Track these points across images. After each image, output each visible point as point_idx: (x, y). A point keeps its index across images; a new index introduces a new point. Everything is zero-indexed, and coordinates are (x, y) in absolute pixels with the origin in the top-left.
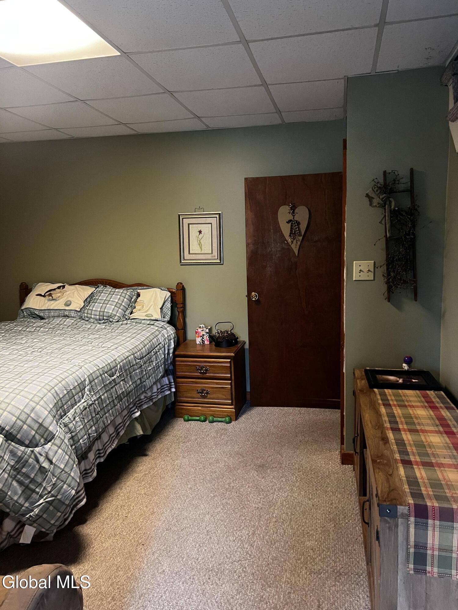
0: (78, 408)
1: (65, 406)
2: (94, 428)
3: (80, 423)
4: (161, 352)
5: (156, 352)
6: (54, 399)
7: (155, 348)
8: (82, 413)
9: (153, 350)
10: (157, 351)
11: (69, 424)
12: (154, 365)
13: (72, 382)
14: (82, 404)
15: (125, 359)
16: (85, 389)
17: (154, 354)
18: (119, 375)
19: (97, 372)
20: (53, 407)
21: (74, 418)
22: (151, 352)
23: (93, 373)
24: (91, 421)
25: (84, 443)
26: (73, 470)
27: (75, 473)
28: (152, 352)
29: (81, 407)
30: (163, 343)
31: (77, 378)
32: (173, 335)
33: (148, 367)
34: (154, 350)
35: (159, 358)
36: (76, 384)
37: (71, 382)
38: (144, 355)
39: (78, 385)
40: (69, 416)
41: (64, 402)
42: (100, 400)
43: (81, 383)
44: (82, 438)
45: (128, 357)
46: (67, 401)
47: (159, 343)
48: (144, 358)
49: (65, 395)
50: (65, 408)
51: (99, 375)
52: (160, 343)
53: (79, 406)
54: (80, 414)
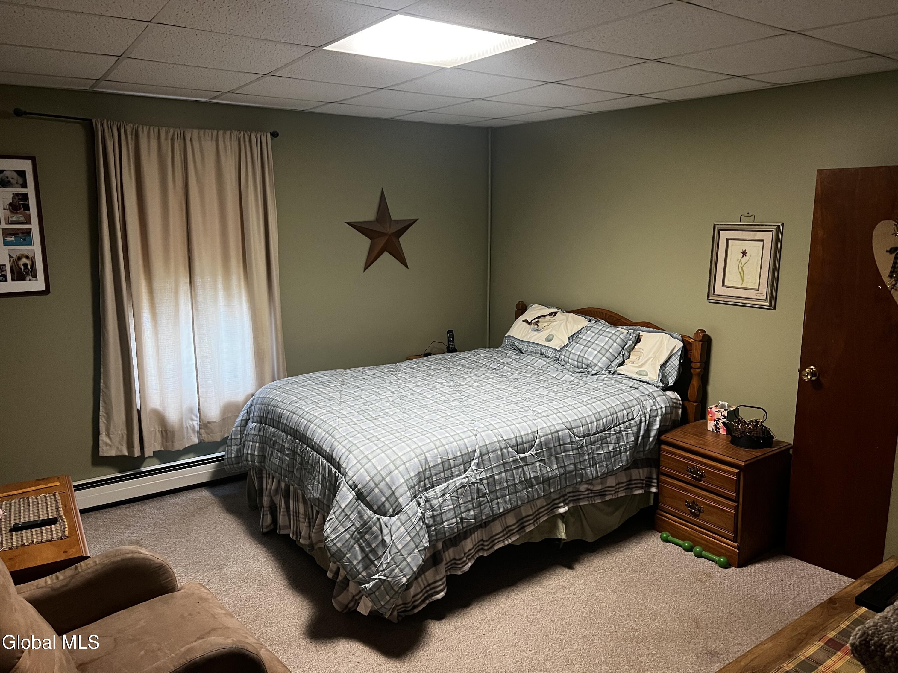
0: (454, 483)
1: (434, 478)
2: (472, 513)
3: (449, 503)
4: (630, 431)
5: (620, 431)
6: (420, 466)
7: (619, 425)
8: (457, 491)
9: (613, 427)
10: (622, 429)
11: (432, 500)
12: (611, 448)
13: (454, 450)
14: (458, 481)
15: (552, 434)
16: (471, 461)
17: (615, 434)
18: (535, 452)
19: (497, 444)
20: (415, 476)
21: (444, 495)
22: (610, 429)
23: (489, 444)
24: (469, 503)
25: (449, 528)
26: (411, 555)
27: (413, 560)
28: (613, 429)
29: (458, 484)
30: (637, 419)
31: (463, 447)
32: (664, 410)
33: (598, 449)
34: (617, 428)
35: (623, 440)
36: (459, 454)
37: (452, 451)
38: (593, 432)
39: (462, 455)
40: (436, 490)
41: (433, 473)
42: (491, 479)
43: (465, 454)
44: (448, 520)
45: (558, 431)
46: (439, 472)
47: (630, 418)
48: (592, 437)
49: (438, 464)
50: (434, 480)
51: (498, 447)
52: (633, 419)
53: (454, 481)
54: (453, 492)
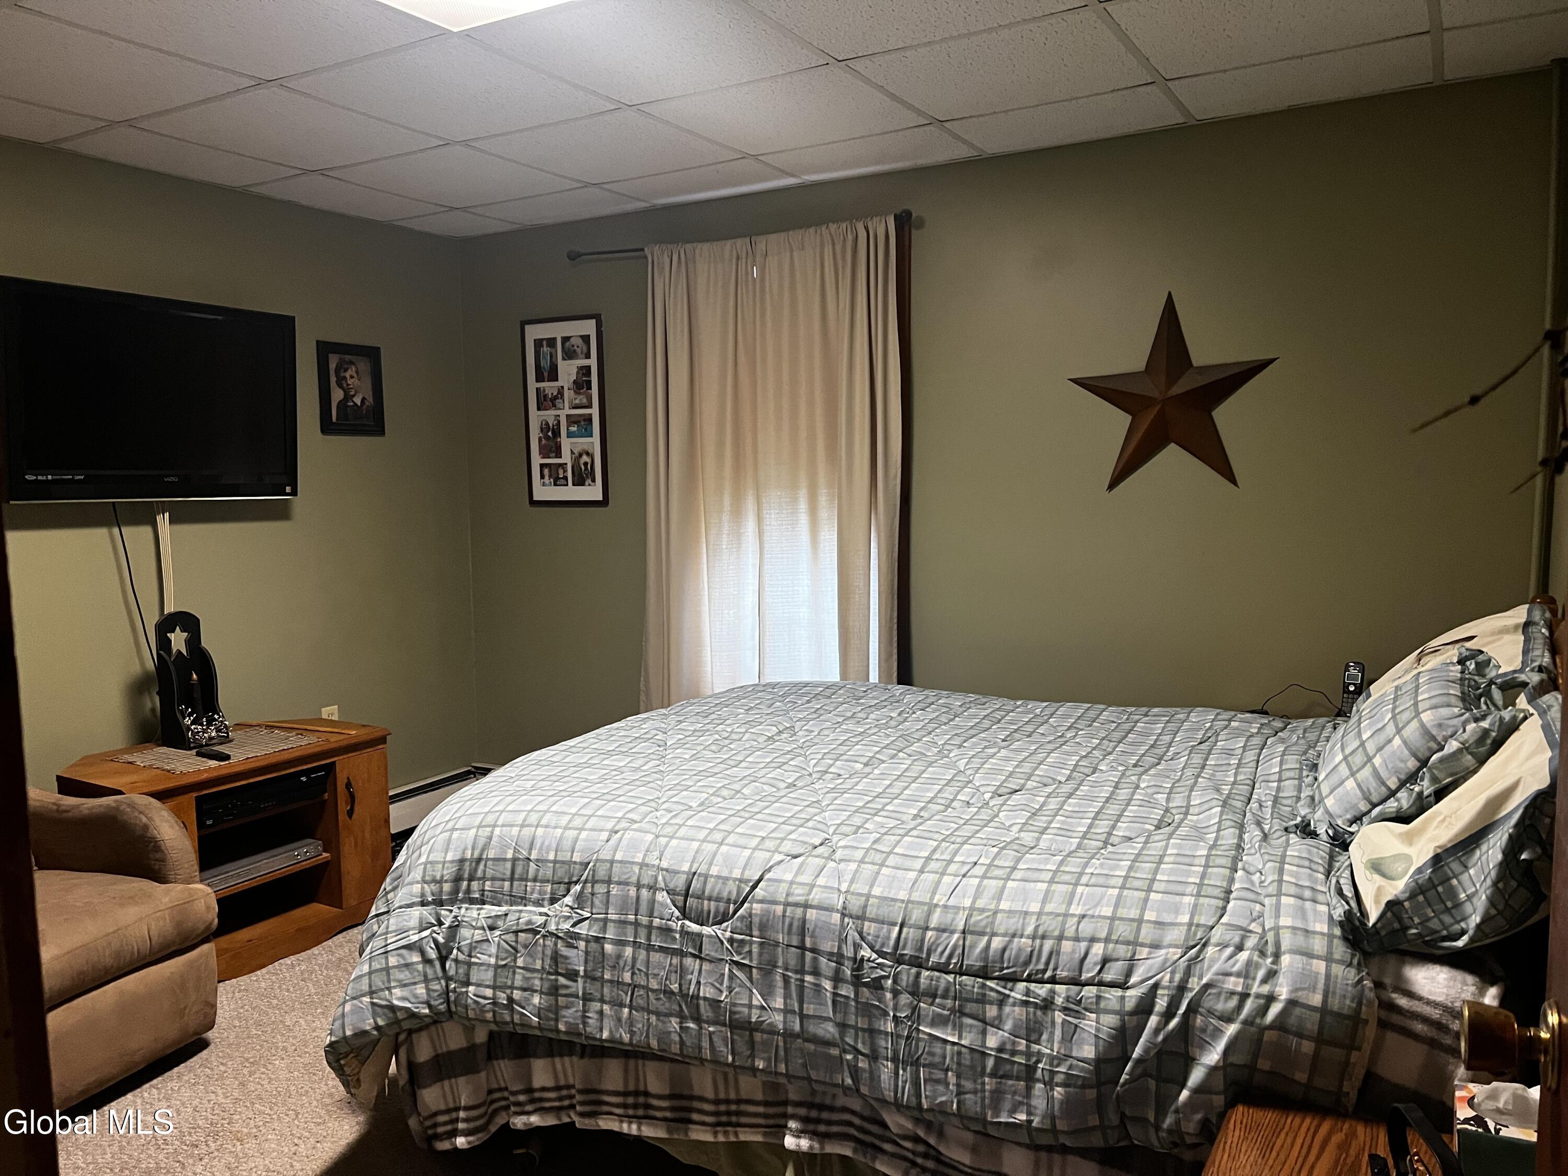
0: (517, 914)
1: (488, 883)
2: (536, 1000)
3: (493, 950)
4: (1089, 1023)
5: (1047, 1005)
6: (470, 847)
7: (1053, 980)
8: (516, 932)
9: (1029, 980)
10: (1059, 1001)
11: (464, 927)
12: (992, 1042)
13: (547, 843)
14: (531, 914)
15: (787, 904)
16: (570, 883)
17: (1025, 1003)
18: (728, 934)
19: (636, 869)
20: (452, 862)
21: (492, 928)
22: (1013, 979)
23: (621, 862)
24: (535, 975)
25: (475, 1002)
26: (355, 1002)
27: (353, 1012)
28: (1021, 986)
29: (525, 918)
30: (1133, 994)
31: (567, 844)
32: (1275, 1009)
33: (938, 1021)
34: (1042, 990)
35: (1051, 1040)
36: (551, 857)
37: (543, 843)
38: (934, 959)
39: (555, 862)
40: (482, 911)
41: (490, 873)
42: (593, 946)
43: (563, 862)
44: (478, 985)
45: (806, 906)
46: (501, 876)
47: (1108, 977)
48: (925, 973)
49: (505, 860)
50: (487, 888)
51: (634, 879)
52: (1123, 985)
53: (521, 911)
54: (507, 932)
